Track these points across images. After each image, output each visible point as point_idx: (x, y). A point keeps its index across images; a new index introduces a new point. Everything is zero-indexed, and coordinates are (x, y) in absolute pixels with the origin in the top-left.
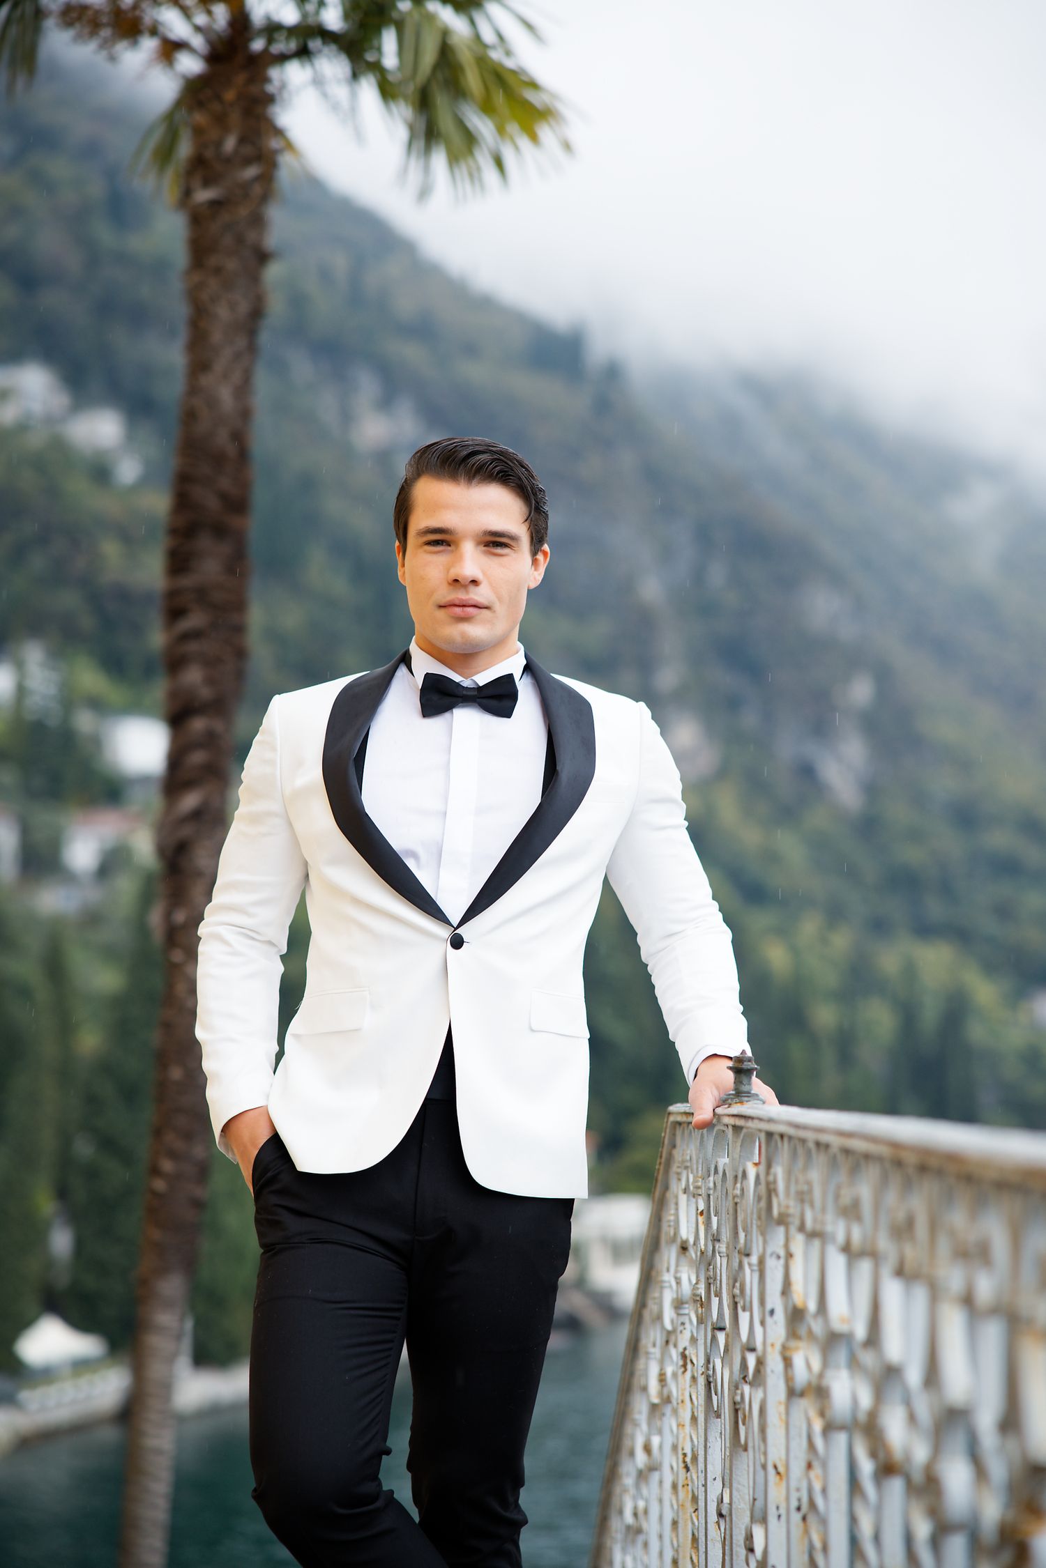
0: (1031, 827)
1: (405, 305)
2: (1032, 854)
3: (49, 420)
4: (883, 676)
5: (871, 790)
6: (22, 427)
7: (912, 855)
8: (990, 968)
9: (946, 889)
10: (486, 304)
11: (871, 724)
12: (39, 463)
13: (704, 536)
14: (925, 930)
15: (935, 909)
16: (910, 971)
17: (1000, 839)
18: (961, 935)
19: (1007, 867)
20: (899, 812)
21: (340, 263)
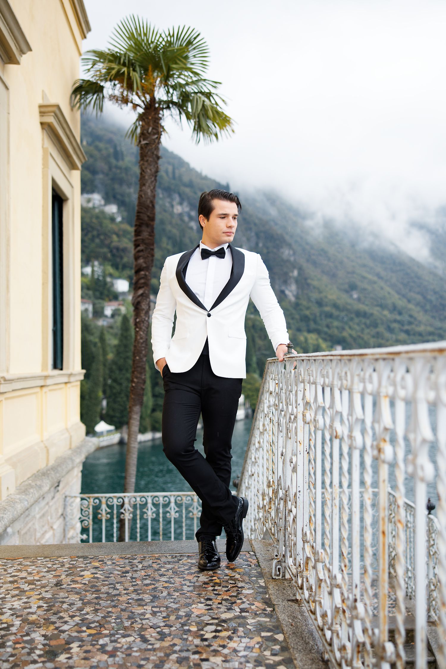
0: (335, 306)
1: (186, 179)
2: (335, 313)
3: (101, 205)
4: (300, 269)
5: (297, 297)
6: (94, 208)
7: (307, 313)
8: (325, 340)
9: (315, 321)
10: (206, 178)
11: (297, 281)
12: (97, 217)
13: (257, 235)
14: (309, 331)
15: (312, 325)
16: (306, 339)
17: (327, 309)
18: (318, 332)
19: (330, 316)
20: (305, 303)
21: (170, 168)
